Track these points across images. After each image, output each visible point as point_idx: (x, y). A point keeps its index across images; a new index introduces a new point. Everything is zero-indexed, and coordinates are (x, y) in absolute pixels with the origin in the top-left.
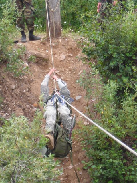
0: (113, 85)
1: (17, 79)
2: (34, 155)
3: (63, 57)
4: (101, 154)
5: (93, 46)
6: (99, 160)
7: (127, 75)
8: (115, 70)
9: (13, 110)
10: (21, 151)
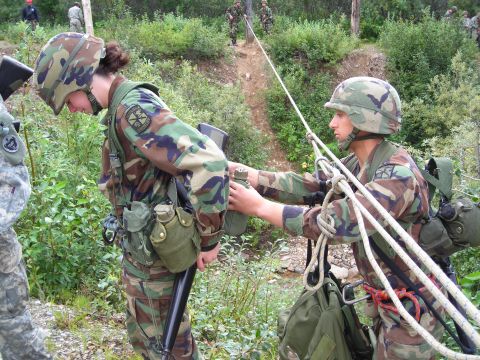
0: (280, 68)
1: (229, 65)
2: (236, 104)
3: (254, 53)
4: (274, 105)
5: (270, 47)
6: (273, 108)
7: (288, 63)
8: (282, 60)
9: (228, 82)
10: (229, 102)
